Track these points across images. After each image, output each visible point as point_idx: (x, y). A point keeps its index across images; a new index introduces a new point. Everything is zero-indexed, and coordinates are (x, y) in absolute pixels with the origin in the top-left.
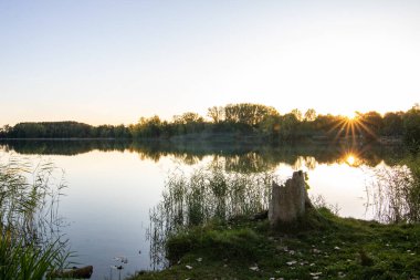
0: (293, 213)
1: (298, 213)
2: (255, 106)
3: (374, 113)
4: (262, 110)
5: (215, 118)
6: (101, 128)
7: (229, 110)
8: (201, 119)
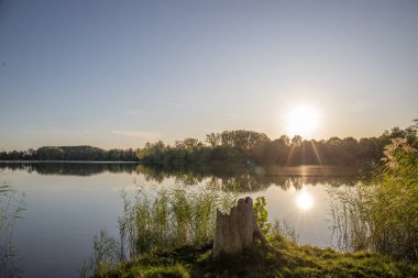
0: (238, 244)
1: (243, 245)
2: (248, 133)
3: (351, 138)
4: (255, 136)
5: (213, 144)
6: (112, 152)
7: (225, 136)
8: (200, 144)
